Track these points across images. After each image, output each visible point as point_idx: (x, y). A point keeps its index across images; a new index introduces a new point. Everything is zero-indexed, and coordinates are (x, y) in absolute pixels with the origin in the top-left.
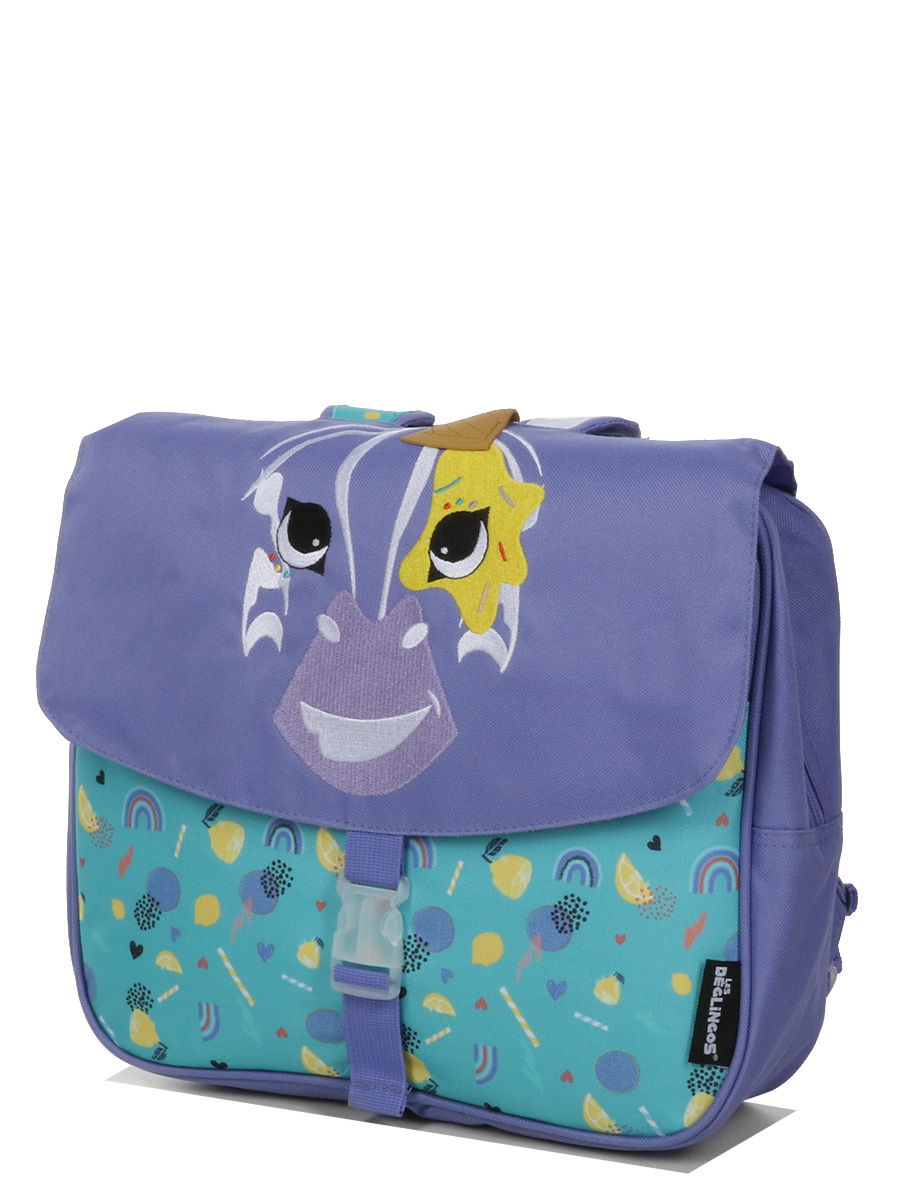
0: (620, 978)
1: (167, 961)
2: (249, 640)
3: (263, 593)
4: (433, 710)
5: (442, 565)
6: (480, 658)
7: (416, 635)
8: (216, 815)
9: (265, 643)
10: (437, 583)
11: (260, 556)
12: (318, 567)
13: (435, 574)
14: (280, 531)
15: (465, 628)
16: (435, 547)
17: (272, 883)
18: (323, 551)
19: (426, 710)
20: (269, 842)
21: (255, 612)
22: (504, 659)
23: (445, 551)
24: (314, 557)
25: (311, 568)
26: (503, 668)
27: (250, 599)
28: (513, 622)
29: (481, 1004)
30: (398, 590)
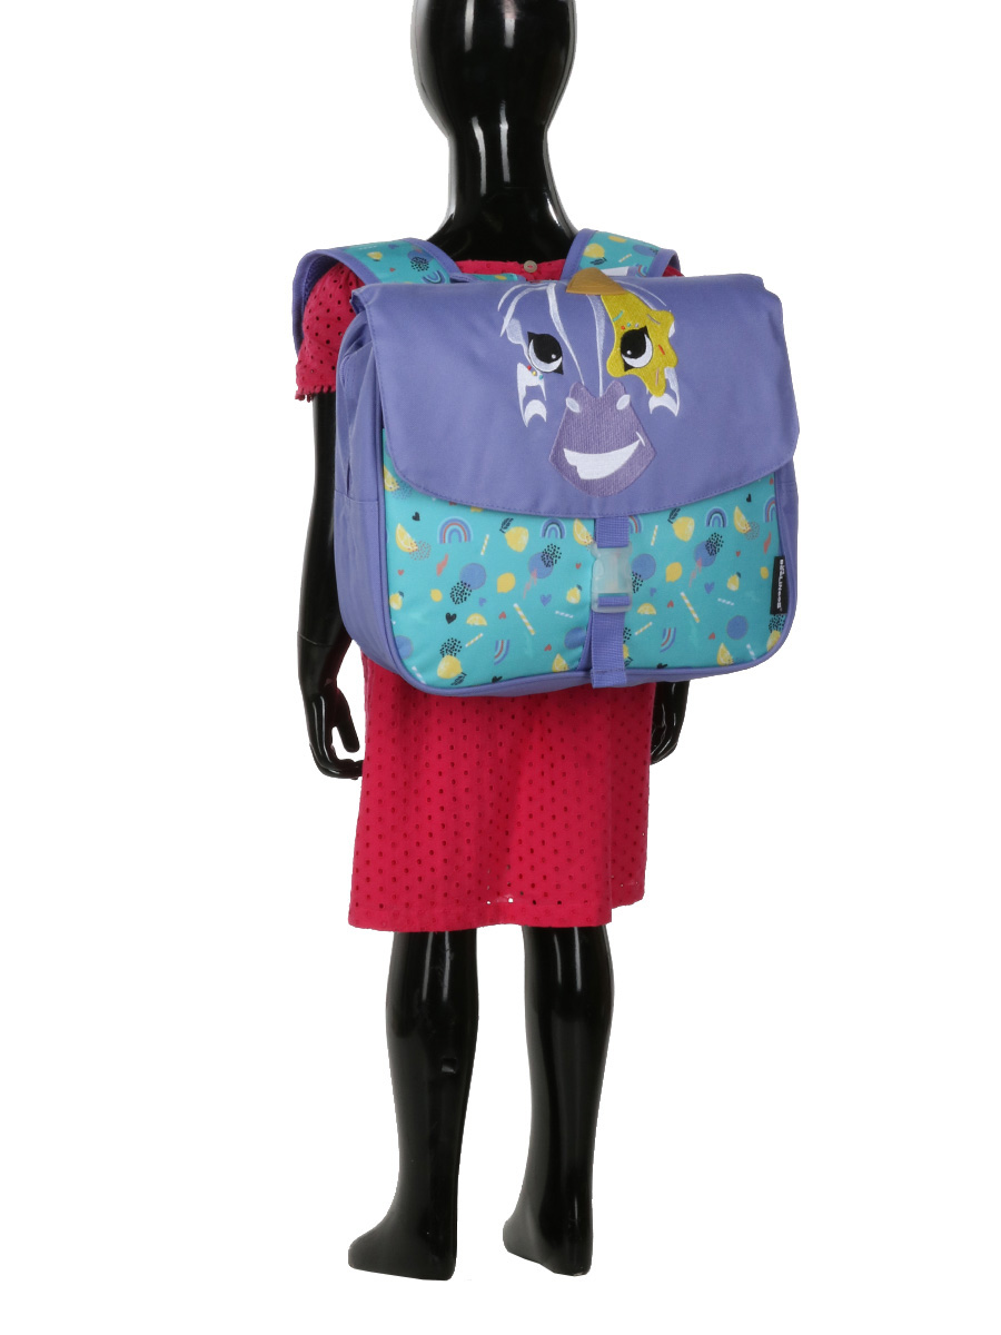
0: (739, 575)
1: (476, 619)
2: (527, 416)
3: (529, 389)
4: (640, 444)
5: (630, 361)
6: (662, 410)
7: (624, 402)
8: (508, 525)
9: (536, 418)
10: (630, 372)
11: (521, 368)
12: (559, 370)
13: (627, 367)
14: (529, 351)
15: (650, 395)
16: (623, 352)
17: (548, 558)
18: (560, 360)
19: (637, 442)
20: (544, 535)
21: (526, 401)
22: (674, 408)
23: (629, 352)
24: (555, 365)
25: (555, 371)
26: (676, 414)
27: (522, 393)
28: (674, 386)
29: (671, 604)
30: (607, 378)
